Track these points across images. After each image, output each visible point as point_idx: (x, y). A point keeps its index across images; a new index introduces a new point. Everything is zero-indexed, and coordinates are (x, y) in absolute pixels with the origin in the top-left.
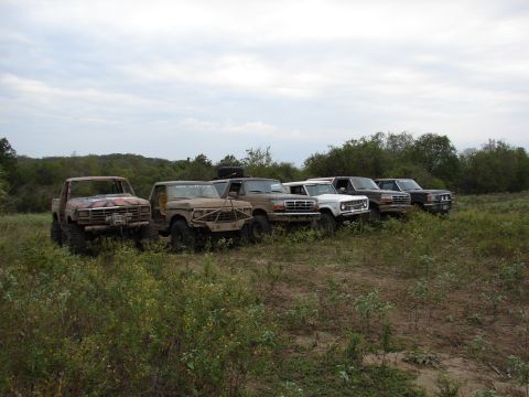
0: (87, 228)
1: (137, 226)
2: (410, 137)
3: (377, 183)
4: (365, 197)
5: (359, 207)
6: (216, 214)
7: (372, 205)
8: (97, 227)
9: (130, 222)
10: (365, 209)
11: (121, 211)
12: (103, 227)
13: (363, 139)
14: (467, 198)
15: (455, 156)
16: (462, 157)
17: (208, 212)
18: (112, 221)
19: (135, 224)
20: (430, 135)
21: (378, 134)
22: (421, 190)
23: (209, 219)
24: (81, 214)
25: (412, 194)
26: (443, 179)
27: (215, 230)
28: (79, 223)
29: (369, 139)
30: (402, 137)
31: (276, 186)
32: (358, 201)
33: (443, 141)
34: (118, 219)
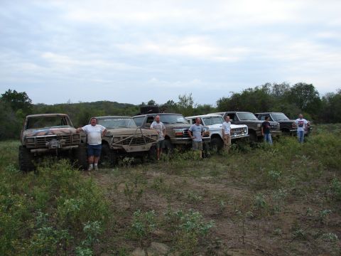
0: (32, 151)
1: (69, 149)
2: (288, 86)
3: (256, 115)
4: (245, 126)
5: (241, 133)
6: (130, 139)
7: (251, 131)
8: (40, 150)
9: (63, 146)
10: (245, 134)
11: (58, 138)
12: (44, 150)
13: (256, 88)
14: (326, 125)
15: (319, 98)
16: (323, 98)
17: (124, 138)
18: (50, 145)
19: (68, 147)
20: (301, 84)
21: (266, 84)
22: (289, 120)
23: (124, 143)
24: (29, 140)
25: (281, 123)
26: (310, 113)
27: (129, 151)
28: (28, 147)
29: (260, 88)
30: (283, 86)
31: (181, 119)
32: (240, 129)
33: (310, 88)
34: (54, 144)
